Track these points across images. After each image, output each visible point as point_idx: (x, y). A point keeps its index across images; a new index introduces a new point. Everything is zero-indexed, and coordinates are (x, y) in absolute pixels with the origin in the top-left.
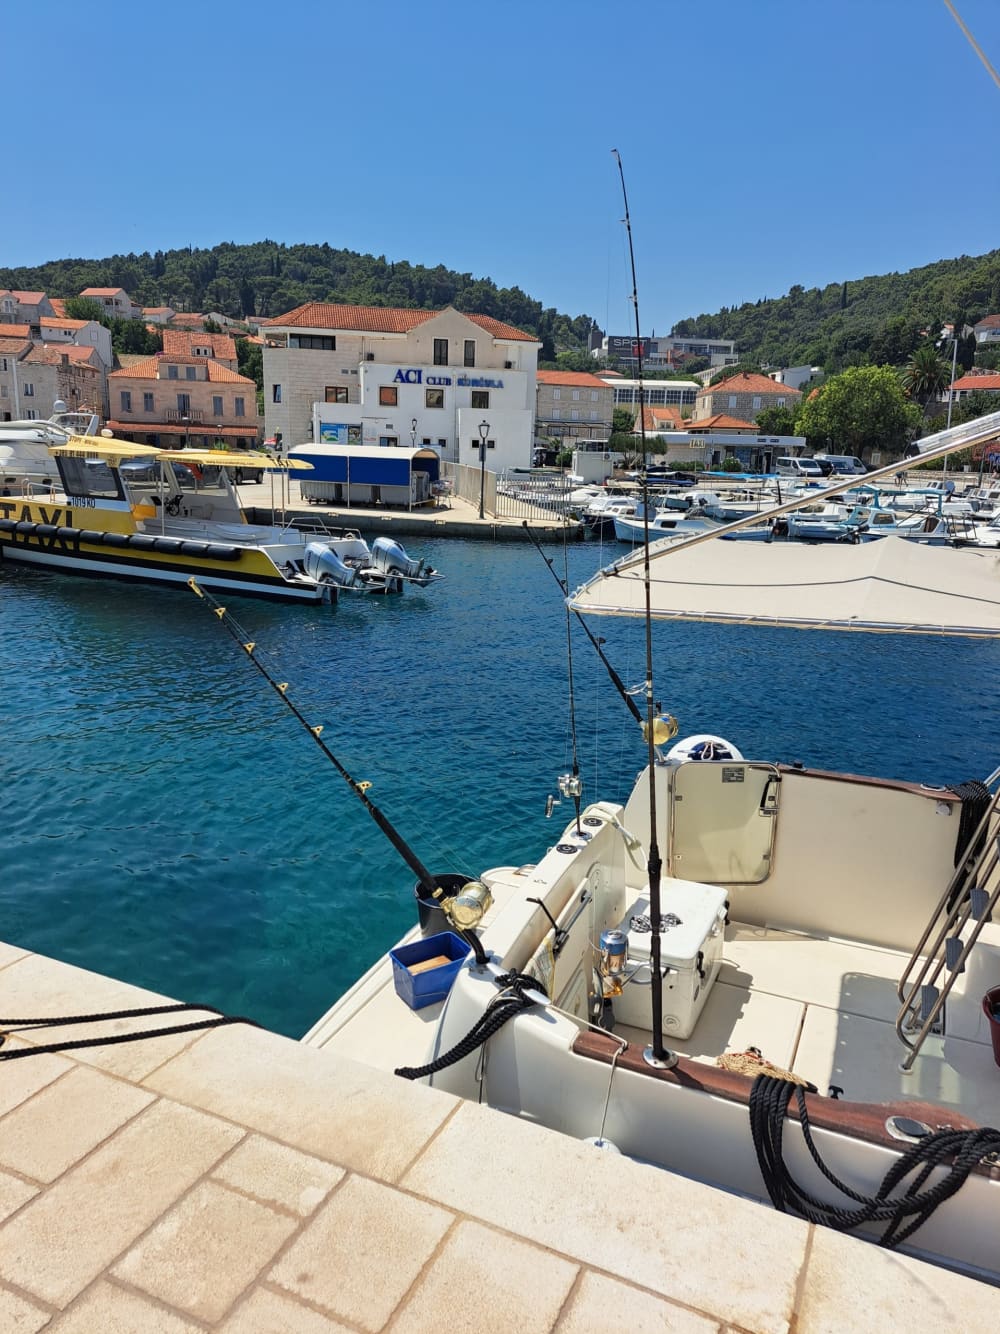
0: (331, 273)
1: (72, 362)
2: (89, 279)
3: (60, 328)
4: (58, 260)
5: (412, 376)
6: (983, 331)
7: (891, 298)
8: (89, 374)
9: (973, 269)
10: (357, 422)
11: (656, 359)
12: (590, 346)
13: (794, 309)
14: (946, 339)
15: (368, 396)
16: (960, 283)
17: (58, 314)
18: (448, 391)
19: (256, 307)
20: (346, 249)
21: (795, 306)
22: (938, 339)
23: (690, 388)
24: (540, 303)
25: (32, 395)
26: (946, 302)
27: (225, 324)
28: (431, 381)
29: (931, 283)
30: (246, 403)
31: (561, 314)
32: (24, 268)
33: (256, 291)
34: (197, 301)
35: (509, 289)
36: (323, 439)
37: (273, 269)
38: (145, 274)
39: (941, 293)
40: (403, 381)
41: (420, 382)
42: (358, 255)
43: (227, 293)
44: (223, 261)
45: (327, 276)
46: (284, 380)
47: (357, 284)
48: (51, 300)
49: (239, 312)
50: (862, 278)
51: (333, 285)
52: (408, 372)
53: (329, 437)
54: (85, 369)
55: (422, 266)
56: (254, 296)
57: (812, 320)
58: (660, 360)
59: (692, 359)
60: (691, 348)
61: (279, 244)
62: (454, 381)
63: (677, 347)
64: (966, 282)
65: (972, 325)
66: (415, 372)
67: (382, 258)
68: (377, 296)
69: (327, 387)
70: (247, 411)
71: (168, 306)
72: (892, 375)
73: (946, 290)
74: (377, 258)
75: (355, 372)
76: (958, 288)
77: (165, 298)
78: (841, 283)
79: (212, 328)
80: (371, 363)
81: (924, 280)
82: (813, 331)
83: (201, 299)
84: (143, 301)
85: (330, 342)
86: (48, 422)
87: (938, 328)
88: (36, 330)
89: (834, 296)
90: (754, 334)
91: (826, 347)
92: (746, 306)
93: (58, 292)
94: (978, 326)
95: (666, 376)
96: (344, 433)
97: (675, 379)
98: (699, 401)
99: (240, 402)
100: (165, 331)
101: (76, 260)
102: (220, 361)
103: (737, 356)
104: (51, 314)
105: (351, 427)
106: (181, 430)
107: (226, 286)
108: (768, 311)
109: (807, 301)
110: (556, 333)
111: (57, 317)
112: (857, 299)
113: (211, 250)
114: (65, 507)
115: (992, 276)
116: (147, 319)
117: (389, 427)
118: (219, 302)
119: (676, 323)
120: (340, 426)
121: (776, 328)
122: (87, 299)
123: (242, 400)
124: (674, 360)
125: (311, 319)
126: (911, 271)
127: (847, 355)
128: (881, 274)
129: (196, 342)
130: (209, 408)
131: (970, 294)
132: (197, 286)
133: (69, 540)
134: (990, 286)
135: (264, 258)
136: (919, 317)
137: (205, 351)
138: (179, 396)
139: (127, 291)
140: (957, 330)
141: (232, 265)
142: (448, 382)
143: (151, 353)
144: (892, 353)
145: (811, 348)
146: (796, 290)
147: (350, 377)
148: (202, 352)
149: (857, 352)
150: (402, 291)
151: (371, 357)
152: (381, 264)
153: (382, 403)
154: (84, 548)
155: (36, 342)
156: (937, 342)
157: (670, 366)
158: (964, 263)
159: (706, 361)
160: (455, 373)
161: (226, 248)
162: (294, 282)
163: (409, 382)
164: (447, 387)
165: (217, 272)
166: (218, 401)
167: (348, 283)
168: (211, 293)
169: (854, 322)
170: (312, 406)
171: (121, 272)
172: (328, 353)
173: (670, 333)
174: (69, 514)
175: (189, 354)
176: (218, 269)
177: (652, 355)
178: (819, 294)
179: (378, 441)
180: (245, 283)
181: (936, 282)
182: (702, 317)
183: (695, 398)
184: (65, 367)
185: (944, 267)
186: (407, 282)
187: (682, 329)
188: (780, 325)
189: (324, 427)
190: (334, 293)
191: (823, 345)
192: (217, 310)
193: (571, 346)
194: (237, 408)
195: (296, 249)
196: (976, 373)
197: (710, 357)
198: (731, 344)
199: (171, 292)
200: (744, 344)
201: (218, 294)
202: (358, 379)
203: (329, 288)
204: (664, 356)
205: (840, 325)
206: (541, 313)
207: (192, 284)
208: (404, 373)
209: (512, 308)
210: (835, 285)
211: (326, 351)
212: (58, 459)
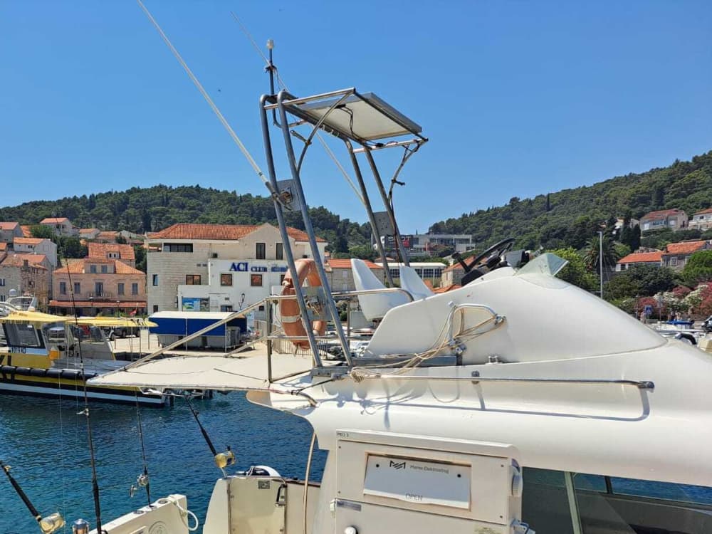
0: (201, 203)
1: (31, 264)
2: (47, 213)
3: (26, 244)
4: (29, 202)
5: (242, 267)
6: (647, 223)
7: (581, 204)
8: (40, 272)
9: (639, 182)
10: (206, 297)
11: (418, 248)
12: (372, 243)
13: (513, 213)
14: (619, 229)
15: (214, 280)
16: (629, 191)
17: (26, 235)
18: (265, 276)
19: (152, 226)
20: (210, 188)
21: (514, 211)
22: (614, 229)
23: (439, 267)
24: (338, 216)
25: (4, 285)
26: (619, 205)
27: (130, 238)
28: (254, 269)
29: (608, 193)
30: (139, 286)
31: (353, 222)
32: (8, 207)
33: (152, 216)
34: (114, 223)
35: (317, 208)
36: (184, 309)
37: (163, 202)
38: (82, 208)
39: (616, 198)
40: (236, 270)
41: (247, 270)
42: (219, 191)
43: (134, 218)
44: (132, 199)
45: (198, 205)
46: (159, 271)
47: (217, 209)
48: (21, 227)
49: (141, 229)
50: (560, 191)
51: (202, 210)
52: (239, 264)
53: (188, 306)
54: (38, 269)
55: (260, 197)
56: (151, 219)
57: (526, 219)
58: (421, 249)
59: (443, 248)
60: (442, 240)
61: (168, 186)
62: (269, 269)
63: (432, 240)
64: (633, 191)
65: (638, 219)
66: (244, 264)
67: (234, 193)
68: (230, 216)
69: (187, 276)
70: (139, 291)
71: (96, 227)
72: (575, 255)
73: (619, 196)
74: (231, 192)
75: (206, 265)
76: (627, 194)
77: (94, 222)
78: (545, 194)
79: (121, 241)
80: (215, 260)
81: (604, 190)
82: (527, 226)
83: (117, 223)
84: (81, 225)
85: (189, 247)
86: (6, 303)
87: (613, 222)
88: (10, 245)
89: (542, 203)
90: (486, 230)
91: (535, 237)
92: (479, 212)
93: (28, 222)
94: (643, 219)
95: (423, 260)
96: (197, 304)
97: (429, 262)
98: (444, 275)
99: (135, 286)
100: (90, 243)
101: (40, 202)
102: (124, 261)
103: (474, 245)
104: (20, 235)
105: (202, 300)
106: (97, 305)
107: (133, 214)
108: (495, 215)
109: (522, 207)
110: (349, 234)
111: (25, 237)
112: (557, 204)
113: (125, 192)
114: (6, 354)
115: (651, 186)
116: (82, 236)
117: (227, 299)
118: (128, 223)
119: (432, 225)
120: (195, 299)
121: (501, 226)
122: (45, 226)
123: (137, 284)
124: (430, 249)
125: (177, 234)
126: (595, 185)
127: (549, 242)
128: (573, 188)
129: (109, 250)
130: (115, 291)
131: (636, 198)
132: (115, 214)
133: (9, 373)
134: (650, 193)
135: (158, 195)
136: (601, 215)
137: (115, 255)
138: (97, 284)
139: (71, 220)
140: (626, 222)
141: (138, 201)
142: (265, 270)
143: (82, 257)
144: (581, 240)
145: (525, 238)
146: (514, 200)
147: (202, 268)
148: (113, 256)
149: (556, 240)
150: (246, 213)
151: (215, 256)
152: (233, 196)
153: (222, 285)
154: (18, 378)
155: (9, 253)
156: (612, 231)
157: (428, 253)
158: (632, 178)
159: (452, 249)
160: (269, 263)
161: (134, 191)
162: (177, 210)
163: (240, 270)
164: (265, 273)
165: (128, 205)
166: (121, 286)
167: (212, 210)
168: (124, 219)
169: (557, 220)
170: (177, 288)
171: (68, 208)
172: (188, 254)
173: (428, 232)
174: (10, 358)
175: (103, 257)
176: (128, 203)
177: (415, 246)
178: (530, 202)
179: (220, 308)
180: (145, 211)
181: (611, 192)
182: (449, 221)
183: (441, 273)
184: (26, 268)
185: (617, 181)
186: (251, 206)
187: (436, 228)
188: (504, 224)
189: (185, 300)
190: (202, 215)
191: (533, 236)
192: (127, 229)
193: (360, 243)
194: (133, 289)
195: (179, 189)
196: (643, 251)
197: (455, 246)
198: (470, 237)
199: (98, 219)
200: (479, 237)
201: (127, 219)
202: (207, 269)
203: (199, 212)
204: (423, 246)
205: (546, 221)
206: (339, 222)
207: (112, 213)
208: (236, 265)
209: (320, 220)
210: (541, 196)
211: (187, 253)
212: (4, 325)
